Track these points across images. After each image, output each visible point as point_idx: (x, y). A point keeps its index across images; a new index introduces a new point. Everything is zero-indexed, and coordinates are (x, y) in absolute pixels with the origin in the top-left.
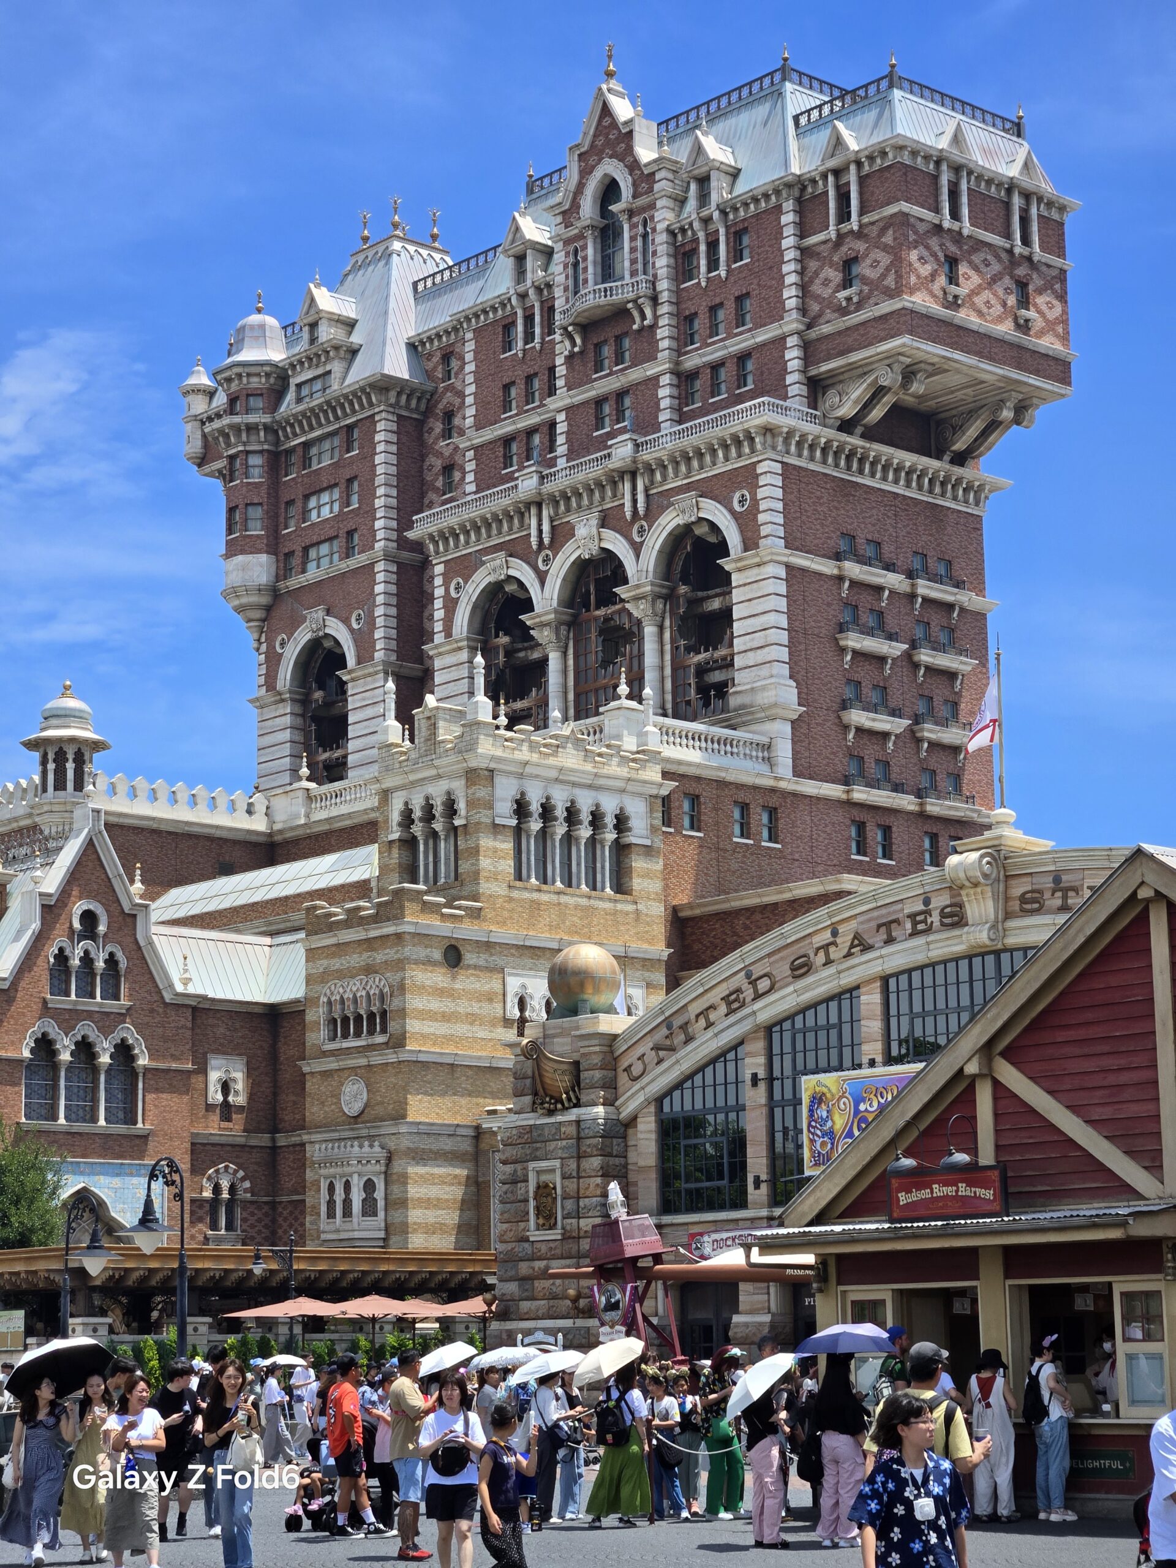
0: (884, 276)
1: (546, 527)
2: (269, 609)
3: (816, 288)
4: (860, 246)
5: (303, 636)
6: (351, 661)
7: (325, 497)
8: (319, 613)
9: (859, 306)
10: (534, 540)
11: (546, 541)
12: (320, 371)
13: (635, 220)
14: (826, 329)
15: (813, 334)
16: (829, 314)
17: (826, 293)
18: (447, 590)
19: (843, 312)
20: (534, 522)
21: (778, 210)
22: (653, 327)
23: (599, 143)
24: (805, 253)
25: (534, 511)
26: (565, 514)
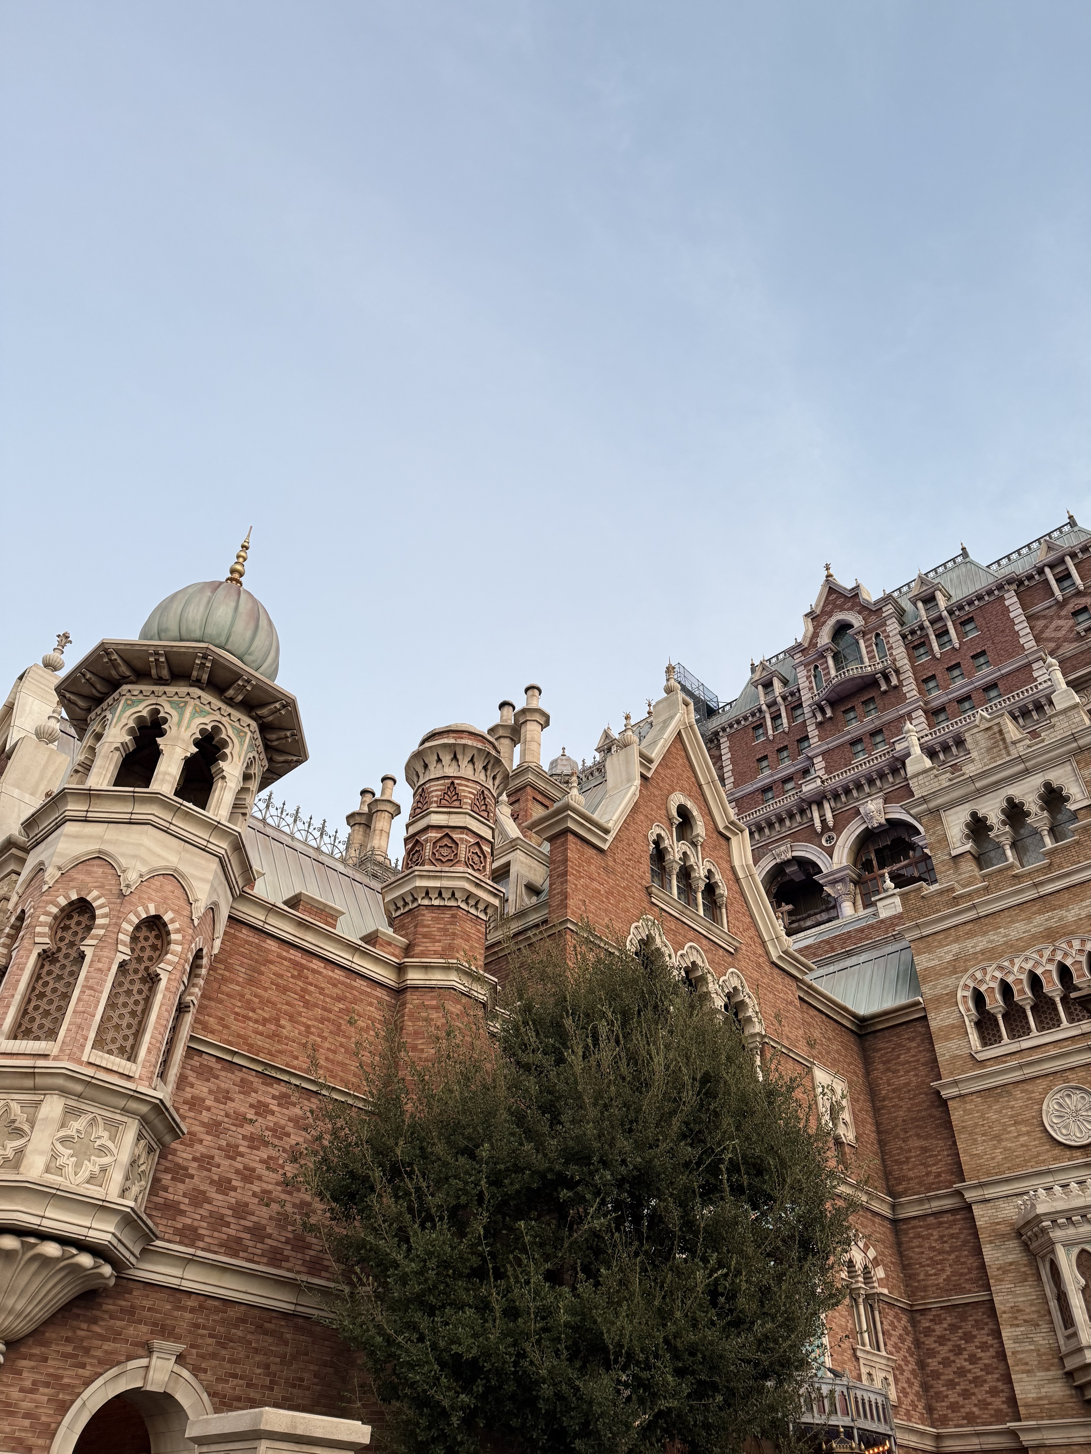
1: (829, 816)
3: (1049, 633)
4: (1087, 600)
10: (819, 825)
11: (831, 824)
13: (868, 636)
16: (1066, 646)
17: (1062, 633)
19: (1083, 639)
20: (816, 815)
21: (1001, 598)
22: (899, 686)
23: (830, 606)
24: (1033, 616)
25: (814, 808)
26: (846, 804)
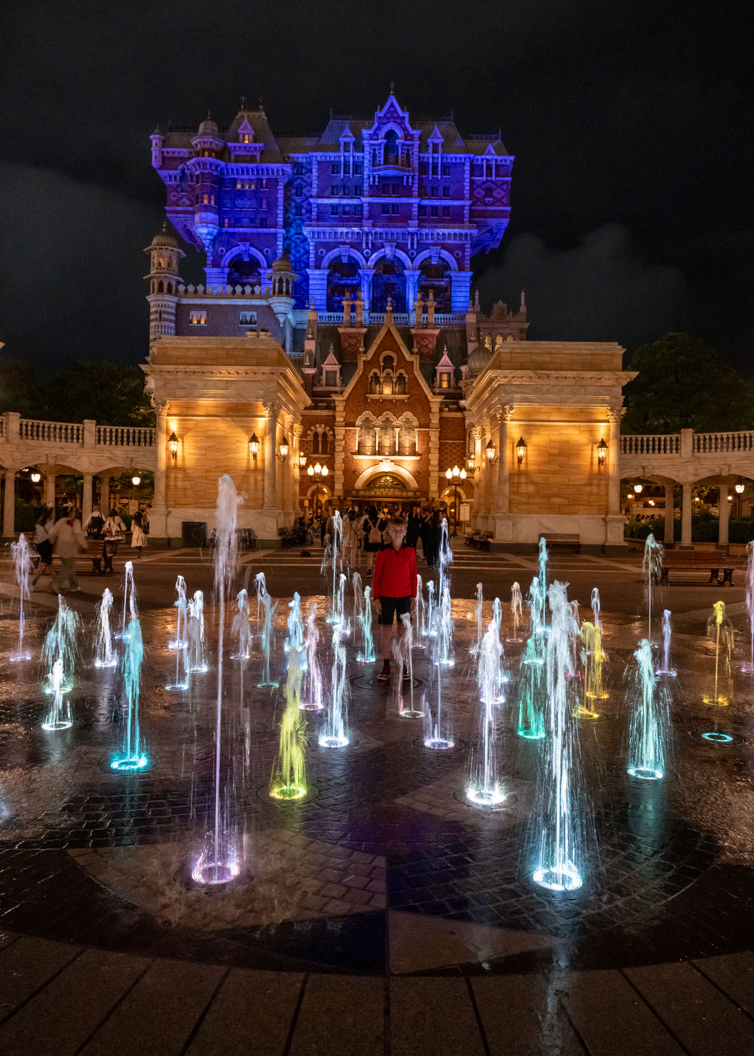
0: (502, 198)
1: (370, 243)
2: (215, 236)
3: (475, 193)
4: (494, 187)
5: (236, 252)
6: (263, 266)
7: (245, 202)
8: (245, 245)
9: (492, 205)
10: (364, 245)
11: (370, 247)
12: (250, 154)
13: (404, 147)
14: (479, 208)
15: (473, 208)
16: (479, 203)
17: (479, 196)
18: (317, 252)
19: (486, 205)
21: (464, 164)
22: (412, 186)
23: (389, 115)
24: (472, 182)
25: (364, 235)
26: (378, 241)
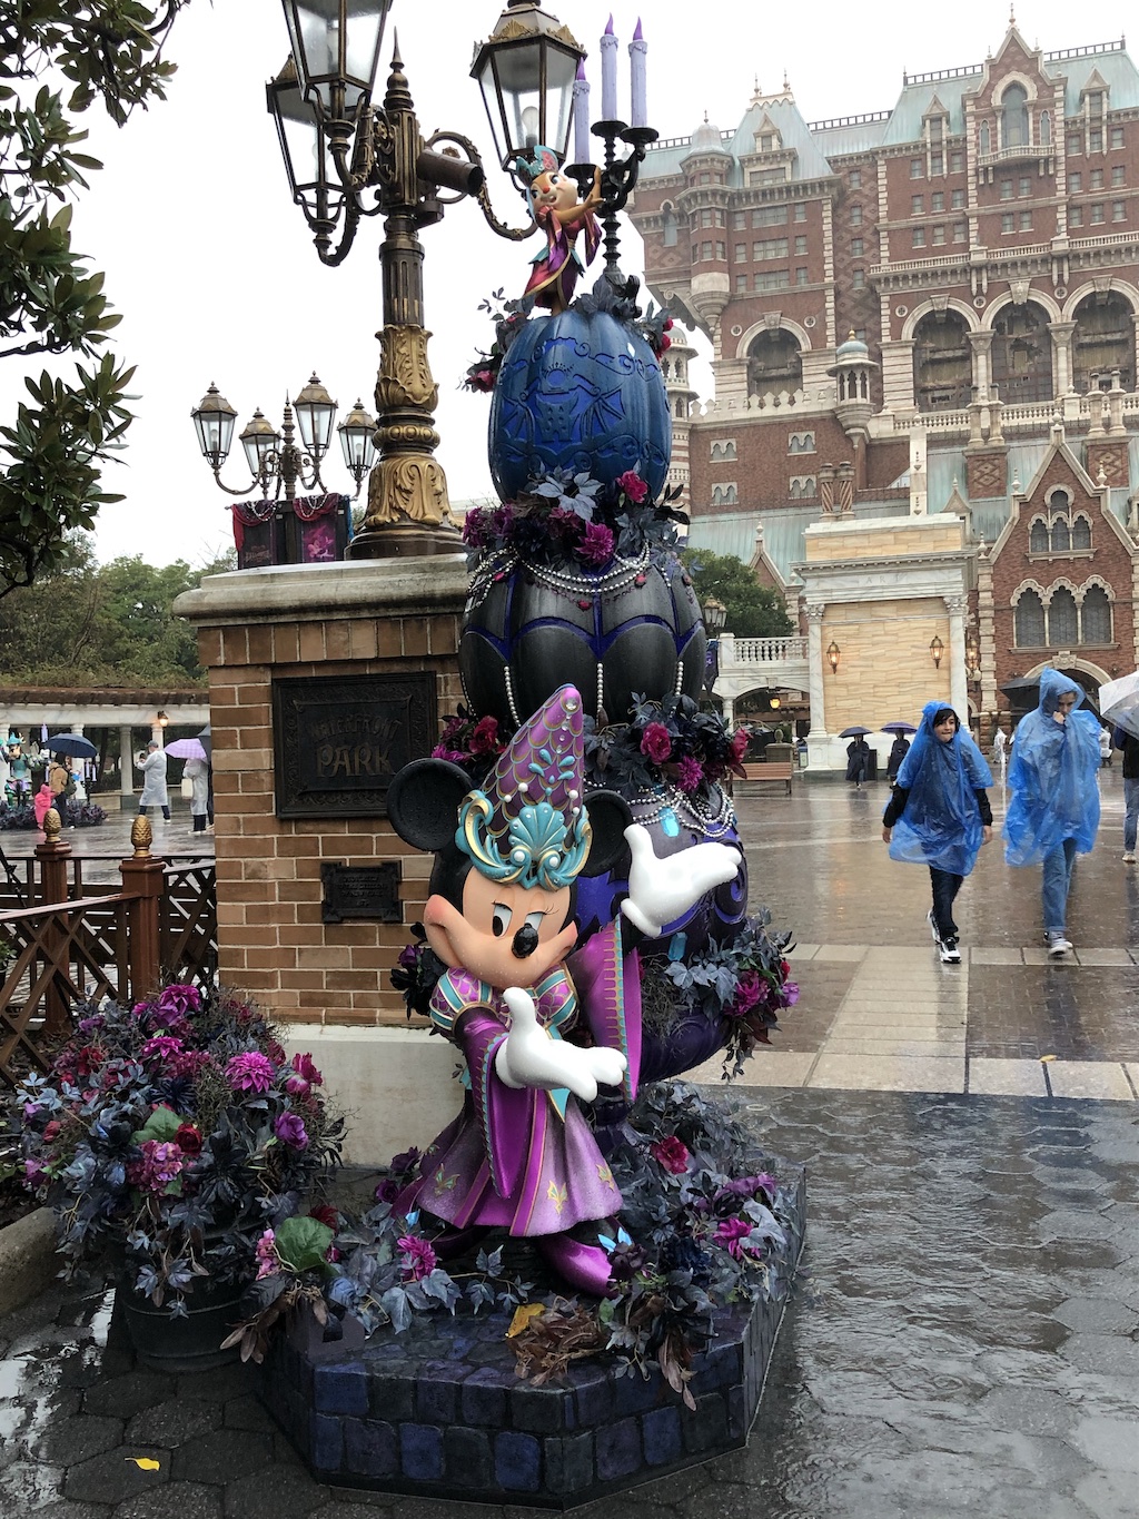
1: (985, 283)
2: (724, 308)
5: (759, 328)
6: (805, 346)
7: (770, 246)
8: (775, 315)
10: (974, 289)
11: (985, 291)
12: (774, 166)
13: (1037, 112)
18: (893, 312)
20: (974, 280)
22: (1054, 176)
23: (1008, 61)
25: (974, 273)
26: (999, 277)
